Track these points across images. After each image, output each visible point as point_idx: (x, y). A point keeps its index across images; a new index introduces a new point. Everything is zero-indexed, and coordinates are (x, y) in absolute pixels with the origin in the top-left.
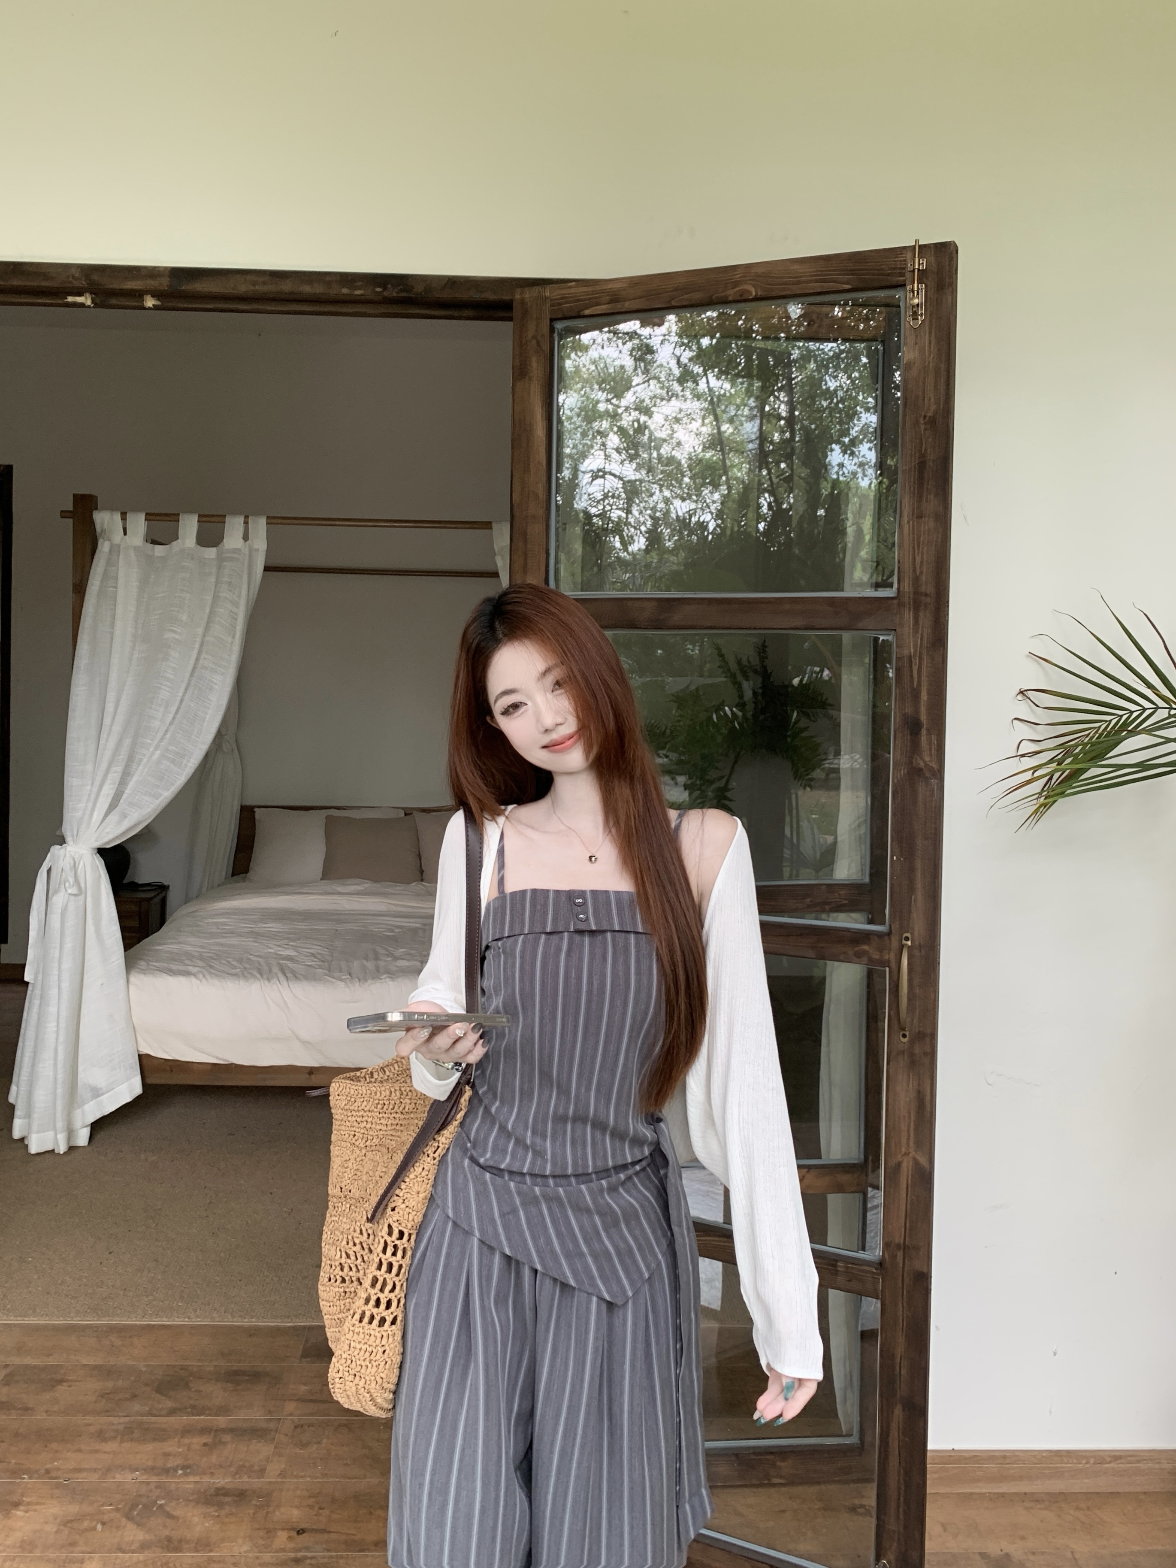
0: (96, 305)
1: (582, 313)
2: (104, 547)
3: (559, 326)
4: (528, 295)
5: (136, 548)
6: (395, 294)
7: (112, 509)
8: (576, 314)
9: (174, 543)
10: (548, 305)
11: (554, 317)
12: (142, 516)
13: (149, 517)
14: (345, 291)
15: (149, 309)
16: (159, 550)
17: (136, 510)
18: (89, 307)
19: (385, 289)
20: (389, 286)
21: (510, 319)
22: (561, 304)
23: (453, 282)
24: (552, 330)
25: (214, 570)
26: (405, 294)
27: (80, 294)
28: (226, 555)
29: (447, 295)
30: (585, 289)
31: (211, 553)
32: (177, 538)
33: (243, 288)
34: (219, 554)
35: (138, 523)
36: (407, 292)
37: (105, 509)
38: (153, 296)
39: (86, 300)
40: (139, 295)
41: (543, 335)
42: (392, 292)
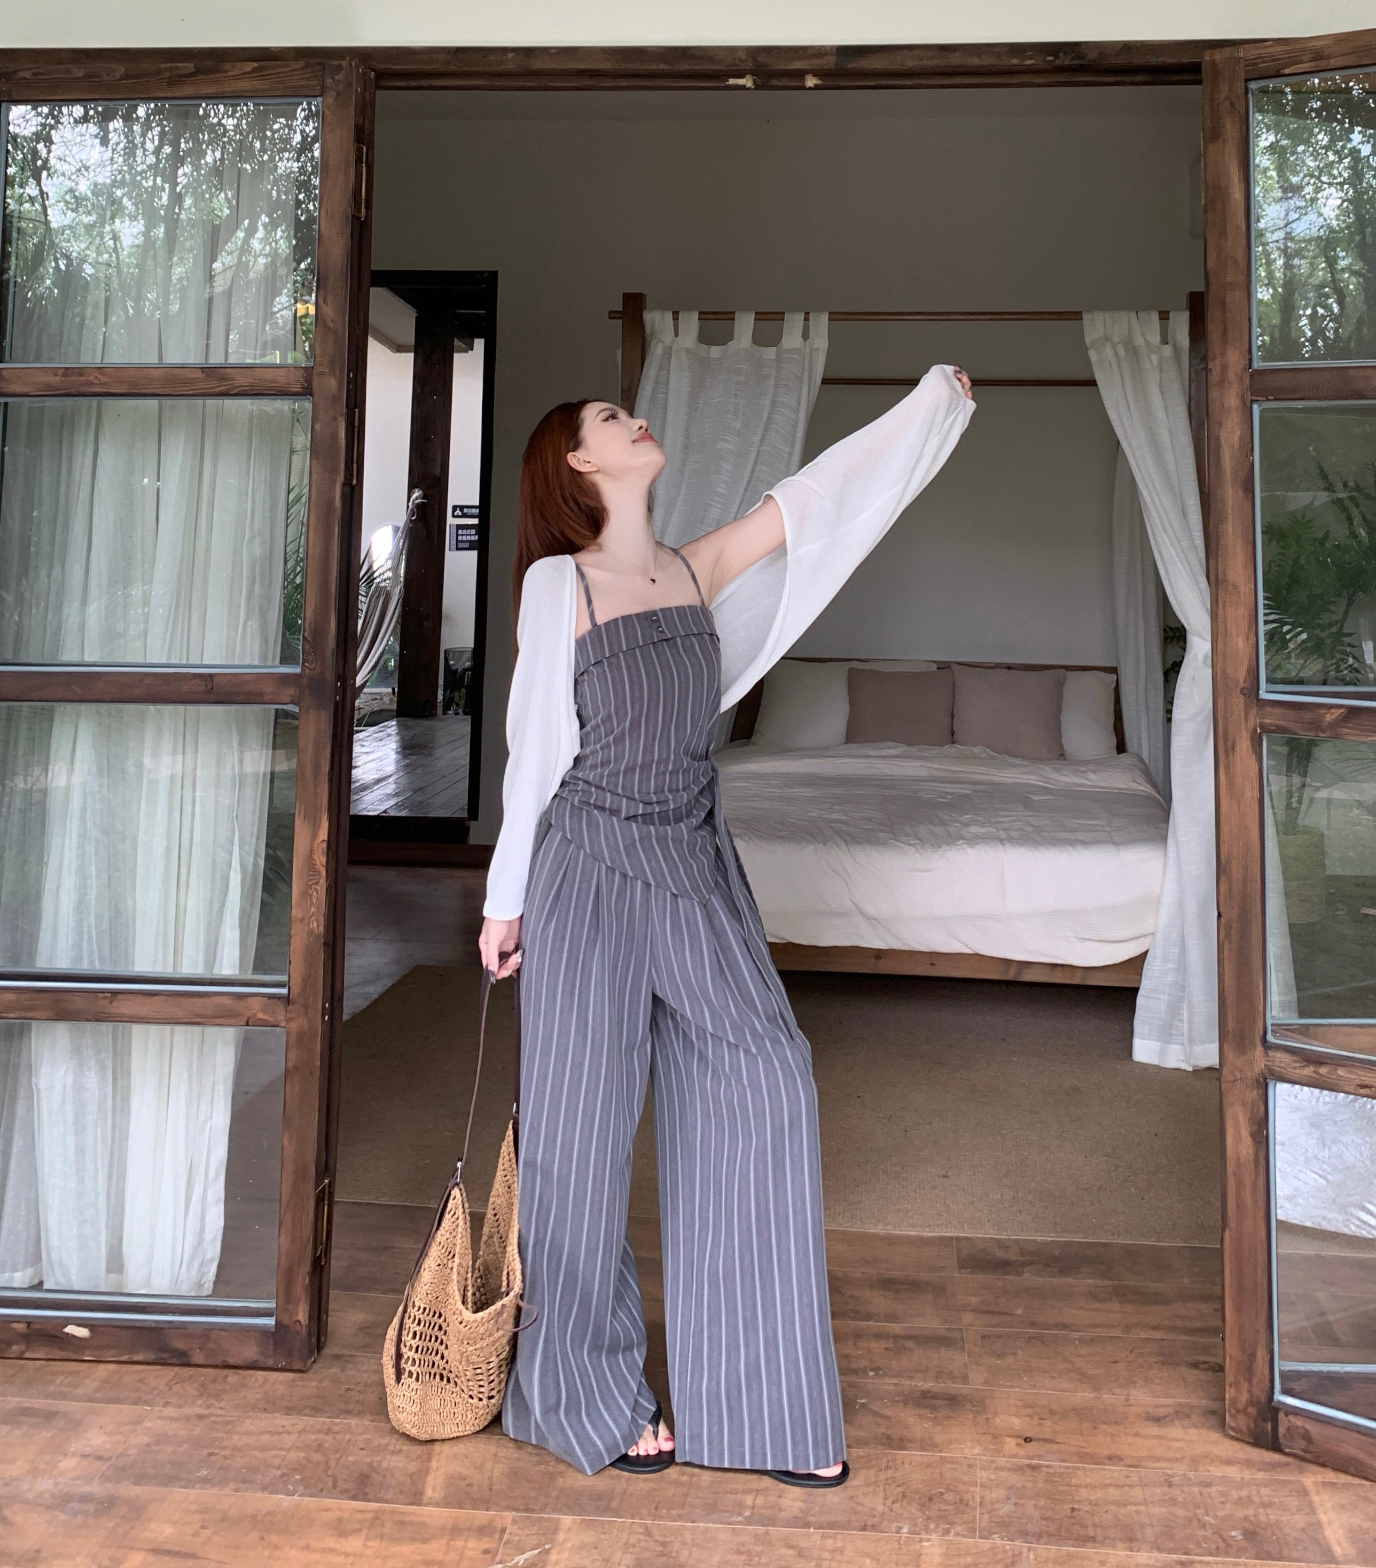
0: (757, 87)
1: (1282, 72)
2: (656, 351)
3: (1253, 86)
4: (1218, 56)
5: (688, 351)
6: (1067, 63)
7: (663, 308)
8: (1274, 74)
9: (730, 343)
10: (1242, 66)
11: (1248, 77)
12: (695, 316)
13: (704, 316)
14: (1015, 61)
15: (810, 88)
16: (715, 351)
17: (689, 309)
18: (749, 89)
19: (1057, 57)
20: (1061, 54)
21: (1200, 82)
22: (1254, 64)
23: (1128, 47)
24: (1247, 90)
25: (773, 372)
26: (1079, 62)
27: (741, 76)
28: (784, 356)
29: (1123, 60)
30: (1284, 48)
31: (770, 353)
32: (732, 338)
33: (910, 63)
34: (778, 354)
35: (691, 322)
36: (1082, 58)
37: (657, 308)
38: (815, 75)
39: (747, 82)
40: (800, 75)
41: (1237, 97)
42: (1065, 61)
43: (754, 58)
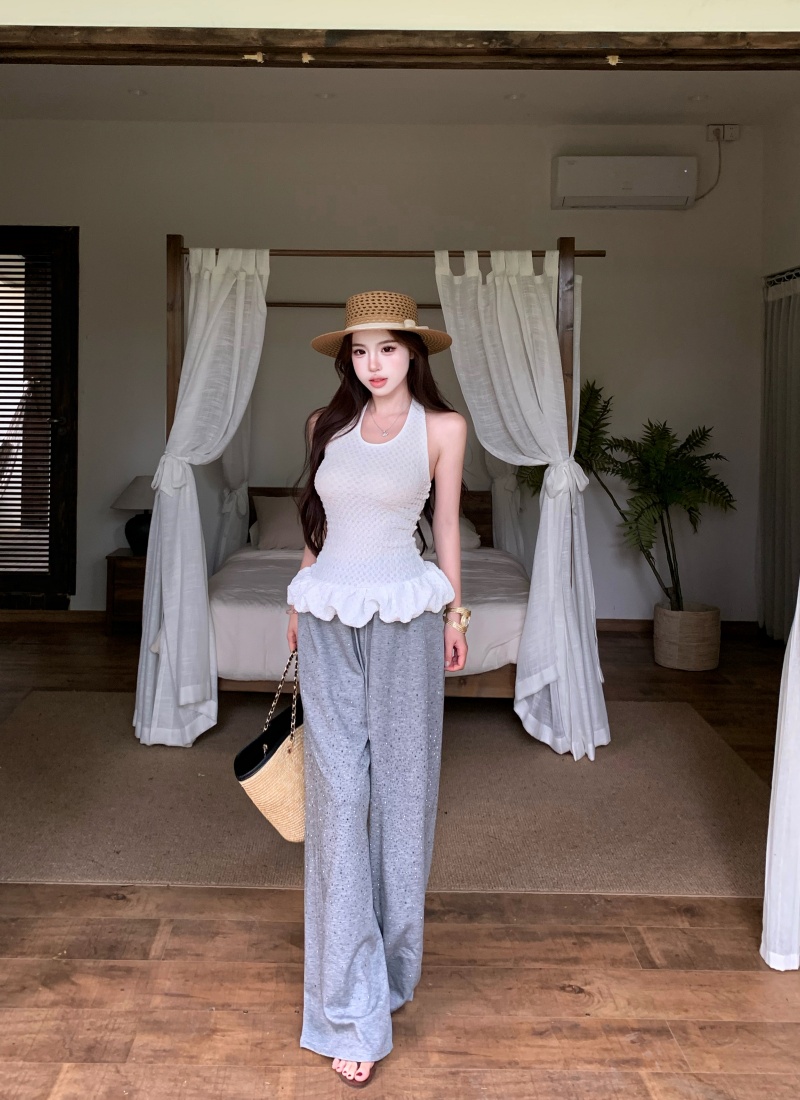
0: (266, 62)
6: (497, 47)
14: (459, 45)
15: (306, 64)
18: (260, 63)
19: (490, 42)
20: (494, 40)
26: (507, 47)
27: (255, 53)
36: (508, 44)
38: (309, 53)
39: (258, 58)
40: (299, 51)
43: (263, 38)
